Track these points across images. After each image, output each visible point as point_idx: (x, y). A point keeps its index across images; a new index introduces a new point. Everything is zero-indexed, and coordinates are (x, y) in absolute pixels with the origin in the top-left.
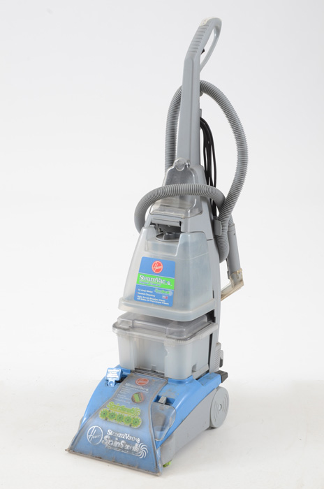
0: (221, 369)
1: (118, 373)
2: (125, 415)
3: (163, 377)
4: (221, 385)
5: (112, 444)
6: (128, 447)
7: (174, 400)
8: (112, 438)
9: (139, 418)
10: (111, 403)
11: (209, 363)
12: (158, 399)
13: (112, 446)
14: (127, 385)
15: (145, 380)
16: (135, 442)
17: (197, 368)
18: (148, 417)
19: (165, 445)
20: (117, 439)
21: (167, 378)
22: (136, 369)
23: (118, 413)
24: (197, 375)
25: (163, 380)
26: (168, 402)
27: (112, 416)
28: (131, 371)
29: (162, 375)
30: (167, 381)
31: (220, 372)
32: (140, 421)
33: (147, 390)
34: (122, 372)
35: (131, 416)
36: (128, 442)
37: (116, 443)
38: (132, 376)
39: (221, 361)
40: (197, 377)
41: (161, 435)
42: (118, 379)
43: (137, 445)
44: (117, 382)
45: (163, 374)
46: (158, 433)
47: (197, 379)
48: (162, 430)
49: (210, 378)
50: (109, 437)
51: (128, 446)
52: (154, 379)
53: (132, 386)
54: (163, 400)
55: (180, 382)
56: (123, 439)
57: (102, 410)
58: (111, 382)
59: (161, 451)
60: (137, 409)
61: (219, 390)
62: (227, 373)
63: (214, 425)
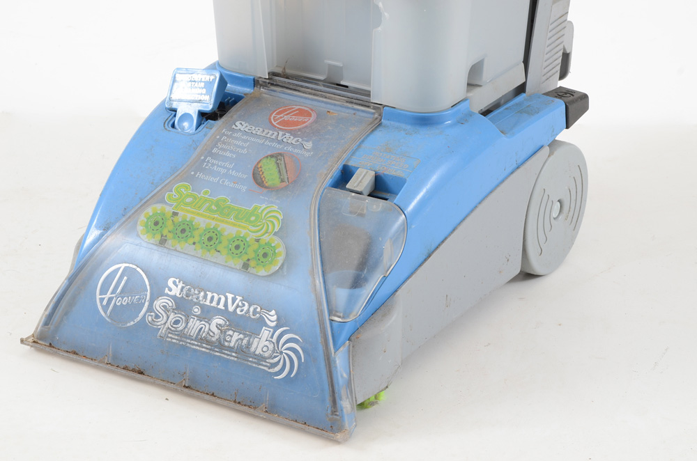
0: (565, 83)
1: (208, 84)
2: (230, 230)
3: (367, 104)
4: (564, 136)
5: (181, 327)
6: (234, 338)
7: (401, 182)
8: (182, 305)
9: (276, 241)
10: (183, 188)
11: (526, 61)
12: (345, 176)
13: (182, 335)
14: (238, 125)
15: (301, 113)
16: (261, 322)
17: (487, 74)
18: (306, 237)
19: (365, 335)
20: (197, 310)
21: (379, 107)
22: (272, 74)
23: (202, 222)
24: (484, 98)
25: (367, 114)
26: (380, 188)
27: (184, 230)
28: (256, 83)
29: (361, 98)
30: (380, 115)
31: (562, 94)
32: (281, 250)
33: (309, 145)
34: (223, 82)
35: (247, 232)
36: (235, 322)
37: (195, 325)
38: (258, 99)
39: (566, 57)
40: (484, 105)
41: (351, 301)
42: (209, 106)
43: (265, 333)
44: (204, 116)
45: (368, 94)
46: (341, 295)
47: (486, 113)
48: (357, 283)
49: (530, 112)
50: (171, 303)
51: (236, 336)
52: (336, 108)
53: (255, 130)
54: (361, 180)
55: (424, 121)
56: (218, 312)
57: (150, 211)
58: (186, 116)
59: (352, 356)
60: (270, 210)
61: (559, 152)
62: (584, 97)
63: (537, 267)
